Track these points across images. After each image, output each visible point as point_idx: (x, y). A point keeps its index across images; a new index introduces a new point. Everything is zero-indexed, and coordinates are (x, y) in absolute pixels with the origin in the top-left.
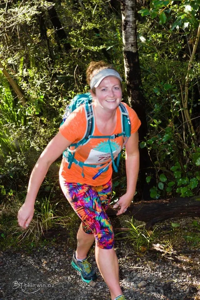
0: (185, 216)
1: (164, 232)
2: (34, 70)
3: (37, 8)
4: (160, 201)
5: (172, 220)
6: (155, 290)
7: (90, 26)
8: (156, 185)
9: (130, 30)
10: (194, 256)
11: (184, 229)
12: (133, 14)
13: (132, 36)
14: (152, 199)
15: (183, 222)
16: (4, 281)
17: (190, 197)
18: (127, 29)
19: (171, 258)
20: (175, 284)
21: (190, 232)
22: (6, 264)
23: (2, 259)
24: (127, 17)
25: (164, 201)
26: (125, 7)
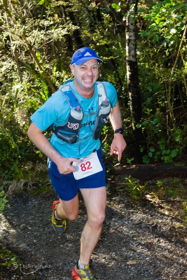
0: (167, 177)
1: (152, 187)
2: (64, 72)
3: (67, 30)
4: (150, 165)
5: (158, 178)
6: (145, 227)
7: (104, 42)
8: (147, 154)
9: (132, 46)
10: (173, 205)
11: (166, 185)
12: (134, 35)
13: (133, 50)
14: (144, 164)
15: (166, 180)
16: (41, 217)
17: (171, 163)
18: (130, 45)
19: (157, 205)
20: (160, 223)
21: (171, 187)
22: (42, 204)
23: (40, 201)
24: (130, 36)
25: (153, 165)
26: (129, 30)
